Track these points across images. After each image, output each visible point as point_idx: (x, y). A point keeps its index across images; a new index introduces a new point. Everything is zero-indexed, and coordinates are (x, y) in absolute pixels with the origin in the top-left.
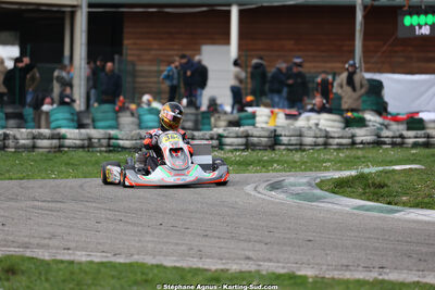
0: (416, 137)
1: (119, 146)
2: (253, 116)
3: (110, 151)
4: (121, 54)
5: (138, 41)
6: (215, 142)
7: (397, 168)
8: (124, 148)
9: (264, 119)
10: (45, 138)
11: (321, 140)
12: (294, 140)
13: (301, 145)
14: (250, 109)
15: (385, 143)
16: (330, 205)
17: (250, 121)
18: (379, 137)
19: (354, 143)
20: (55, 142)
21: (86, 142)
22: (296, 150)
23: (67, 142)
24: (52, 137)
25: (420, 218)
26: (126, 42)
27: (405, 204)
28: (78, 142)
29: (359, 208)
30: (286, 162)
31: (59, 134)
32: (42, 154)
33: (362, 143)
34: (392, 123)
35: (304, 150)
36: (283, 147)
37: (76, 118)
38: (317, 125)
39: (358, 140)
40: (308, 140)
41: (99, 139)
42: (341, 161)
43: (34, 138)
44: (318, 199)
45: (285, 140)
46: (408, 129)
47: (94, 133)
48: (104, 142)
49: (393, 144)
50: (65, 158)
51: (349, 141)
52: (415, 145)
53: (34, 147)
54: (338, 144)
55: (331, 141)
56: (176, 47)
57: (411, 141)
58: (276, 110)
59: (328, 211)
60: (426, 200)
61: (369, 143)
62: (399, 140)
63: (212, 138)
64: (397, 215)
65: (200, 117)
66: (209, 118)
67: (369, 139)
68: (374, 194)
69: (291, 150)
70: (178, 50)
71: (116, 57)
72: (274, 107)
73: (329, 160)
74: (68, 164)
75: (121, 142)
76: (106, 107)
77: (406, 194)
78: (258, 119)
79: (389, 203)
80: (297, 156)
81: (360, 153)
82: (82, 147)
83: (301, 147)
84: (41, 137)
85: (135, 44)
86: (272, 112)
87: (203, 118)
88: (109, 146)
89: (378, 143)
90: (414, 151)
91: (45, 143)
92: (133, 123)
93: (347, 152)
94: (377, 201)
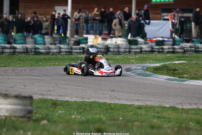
0: (169, 49)
1: (39, 52)
2: (87, 39)
3: (36, 54)
4: (18, 10)
5: (26, 4)
6: (81, 51)
7: (176, 62)
8: (42, 53)
9: (92, 40)
10: (7, 48)
11: (127, 50)
12: (116, 50)
13: (119, 52)
14: (85, 36)
15: (155, 51)
16: (155, 78)
17: (84, 41)
18: (152, 49)
19: (141, 51)
20: (12, 50)
21: (25, 51)
22: (117, 54)
23: (17, 50)
24: (10, 48)
25: (195, 84)
26: (20, 4)
27: (187, 78)
28: (22, 50)
29: (168, 79)
30: (114, 60)
31: (13, 47)
32: (7, 56)
33: (145, 51)
34: (149, 42)
35: (120, 54)
36: (111, 53)
37: (7, 39)
38: (116, 43)
39: (143, 50)
40: (122, 50)
41: (31, 49)
42: (138, 59)
43: (3, 48)
44: (149, 76)
45: (112, 50)
46: (157, 45)
47: (29, 46)
48: (33, 50)
49: (159, 52)
50: (17, 57)
51: (139, 50)
52: (168, 52)
53: (3, 52)
54: (134, 52)
55: (131, 50)
56: (43, 7)
57: (167, 50)
58: (97, 36)
59: (155, 81)
60: (196, 76)
61: (148, 51)
62: (161, 50)
63: (80, 49)
64: (186, 82)
65: (62, 39)
66: (66, 39)
67: (148, 49)
68: (172, 73)
69: (115, 54)
70: (44, 8)
71: (17, 11)
72: (96, 35)
73: (132, 59)
74: (19, 60)
75: (40, 50)
76: (20, 34)
77: (186, 74)
78: (89, 40)
79: (180, 77)
80: (118, 57)
81: (145, 56)
82: (24, 52)
83: (119, 53)
84: (5, 48)
85: (25, 6)
86: (95, 37)
87: (63, 39)
88: (35, 52)
89: (152, 51)
90: (168, 55)
91: (8, 51)
92: (32, 42)
93: (140, 55)
94: (174, 76)
